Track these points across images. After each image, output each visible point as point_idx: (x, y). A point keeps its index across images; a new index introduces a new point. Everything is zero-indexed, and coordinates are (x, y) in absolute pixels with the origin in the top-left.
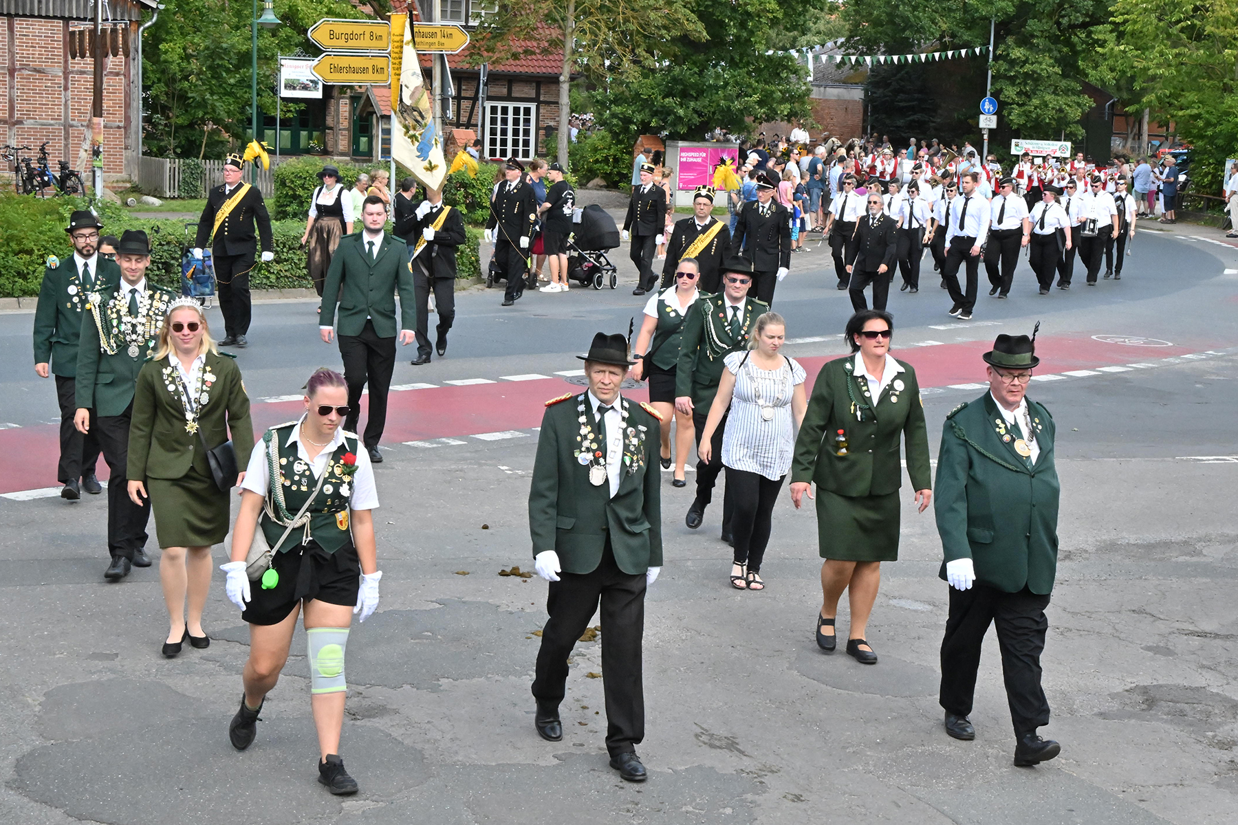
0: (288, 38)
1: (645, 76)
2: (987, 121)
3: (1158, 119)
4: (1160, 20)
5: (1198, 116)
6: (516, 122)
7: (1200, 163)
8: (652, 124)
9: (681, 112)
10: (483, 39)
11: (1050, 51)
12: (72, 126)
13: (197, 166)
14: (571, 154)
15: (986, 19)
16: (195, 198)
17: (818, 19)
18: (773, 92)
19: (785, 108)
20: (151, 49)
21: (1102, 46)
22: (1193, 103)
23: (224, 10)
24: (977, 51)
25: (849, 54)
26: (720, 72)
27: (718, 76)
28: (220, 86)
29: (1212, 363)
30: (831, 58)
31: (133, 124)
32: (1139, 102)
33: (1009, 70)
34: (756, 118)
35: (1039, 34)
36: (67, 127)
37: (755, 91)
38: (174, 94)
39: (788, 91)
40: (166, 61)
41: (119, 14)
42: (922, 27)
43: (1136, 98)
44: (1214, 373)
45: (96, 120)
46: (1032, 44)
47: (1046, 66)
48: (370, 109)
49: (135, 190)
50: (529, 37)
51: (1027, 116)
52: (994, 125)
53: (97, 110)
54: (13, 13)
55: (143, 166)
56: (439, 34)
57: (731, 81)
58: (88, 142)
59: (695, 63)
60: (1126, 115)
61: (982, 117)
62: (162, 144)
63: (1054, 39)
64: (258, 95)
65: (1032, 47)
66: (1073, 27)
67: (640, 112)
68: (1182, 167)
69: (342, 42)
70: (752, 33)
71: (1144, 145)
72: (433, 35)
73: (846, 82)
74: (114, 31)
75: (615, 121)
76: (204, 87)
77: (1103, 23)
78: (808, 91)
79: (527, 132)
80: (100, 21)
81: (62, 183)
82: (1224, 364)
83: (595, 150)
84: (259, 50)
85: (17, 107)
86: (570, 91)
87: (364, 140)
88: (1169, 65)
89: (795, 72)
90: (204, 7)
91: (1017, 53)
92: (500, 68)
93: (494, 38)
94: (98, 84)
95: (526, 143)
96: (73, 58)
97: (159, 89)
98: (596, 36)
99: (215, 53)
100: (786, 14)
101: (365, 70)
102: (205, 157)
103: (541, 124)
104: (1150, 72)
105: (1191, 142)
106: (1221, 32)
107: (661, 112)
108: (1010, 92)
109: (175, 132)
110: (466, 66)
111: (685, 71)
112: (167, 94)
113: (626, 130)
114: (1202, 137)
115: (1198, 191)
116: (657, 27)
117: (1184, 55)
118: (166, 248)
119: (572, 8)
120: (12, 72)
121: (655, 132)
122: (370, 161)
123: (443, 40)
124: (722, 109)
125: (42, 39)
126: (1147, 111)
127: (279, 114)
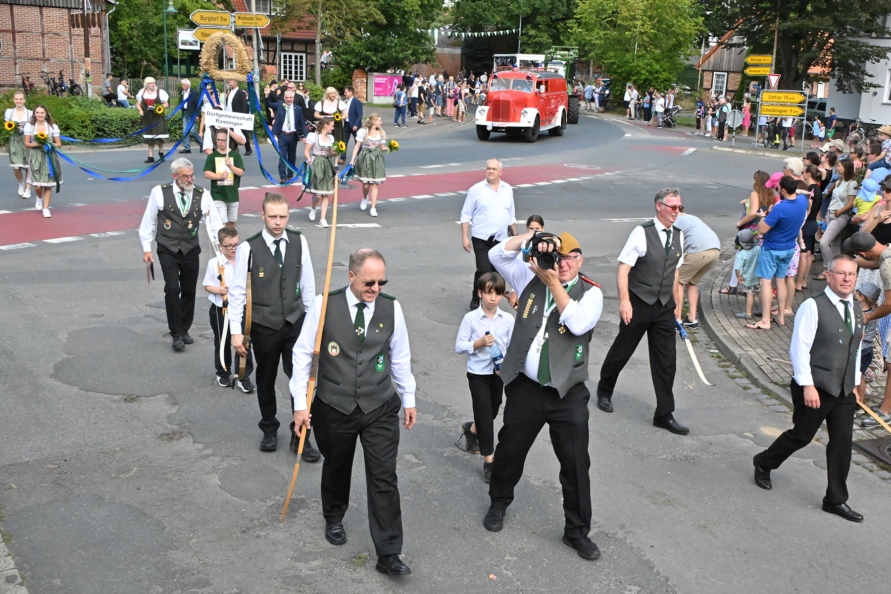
0: (182, 20)
1: (357, 41)
3: (597, 65)
4: (598, 18)
5: (614, 63)
6: (296, 63)
7: (615, 85)
8: (361, 64)
9: (374, 59)
10: (278, 22)
11: (547, 31)
12: (75, 62)
13: (139, 82)
14: (322, 79)
15: (518, 16)
17: (438, 14)
18: (418, 50)
19: (424, 57)
20: (113, 25)
21: (571, 29)
22: (612, 57)
23: (149, 5)
24: (514, 31)
25: (454, 32)
26: (393, 39)
27: (392, 42)
28: (149, 43)
29: (618, 177)
30: (446, 33)
31: (106, 61)
32: (587, 56)
33: (528, 41)
34: (410, 62)
35: (542, 23)
36: (73, 62)
37: (409, 49)
38: (125, 46)
39: (425, 49)
40: (121, 30)
41: (96, 6)
42: (488, 19)
43: (586, 54)
44: (617, 181)
45: (86, 59)
46: (539, 28)
47: (545, 38)
50: (300, 21)
53: (87, 54)
54: (42, 5)
56: (255, 18)
57: (398, 44)
58: (84, 70)
59: (380, 35)
62: (121, 71)
63: (549, 26)
64: (168, 47)
66: (558, 20)
67: (355, 58)
68: (607, 87)
69: (207, 22)
70: (407, 21)
71: (591, 76)
72: (252, 19)
73: (453, 45)
74: (93, 15)
75: (343, 63)
76: (141, 44)
77: (572, 19)
78: (435, 49)
79: (301, 68)
80: (86, 9)
81: (71, 90)
82: (623, 177)
83: (335, 76)
84: (167, 25)
85: (47, 52)
88: (601, 39)
89: (428, 40)
90: (139, 3)
91: (532, 32)
92: (287, 36)
93: (283, 21)
94: (87, 41)
95: (301, 73)
96: (74, 28)
97: (118, 44)
98: (332, 21)
99: (145, 26)
100: (423, 12)
103: (308, 64)
104: (593, 42)
105: (611, 75)
106: (625, 23)
107: (365, 59)
109: (128, 65)
110: (269, 34)
111: (376, 39)
112: (122, 46)
113: (348, 67)
114: (615, 73)
115: (614, 98)
116: (362, 17)
117: (608, 34)
118: (124, 122)
119: (320, 7)
120: (43, 34)
121: (362, 68)
123: (257, 21)
124: (394, 58)
125: (56, 18)
126: (592, 60)
127: (179, 57)
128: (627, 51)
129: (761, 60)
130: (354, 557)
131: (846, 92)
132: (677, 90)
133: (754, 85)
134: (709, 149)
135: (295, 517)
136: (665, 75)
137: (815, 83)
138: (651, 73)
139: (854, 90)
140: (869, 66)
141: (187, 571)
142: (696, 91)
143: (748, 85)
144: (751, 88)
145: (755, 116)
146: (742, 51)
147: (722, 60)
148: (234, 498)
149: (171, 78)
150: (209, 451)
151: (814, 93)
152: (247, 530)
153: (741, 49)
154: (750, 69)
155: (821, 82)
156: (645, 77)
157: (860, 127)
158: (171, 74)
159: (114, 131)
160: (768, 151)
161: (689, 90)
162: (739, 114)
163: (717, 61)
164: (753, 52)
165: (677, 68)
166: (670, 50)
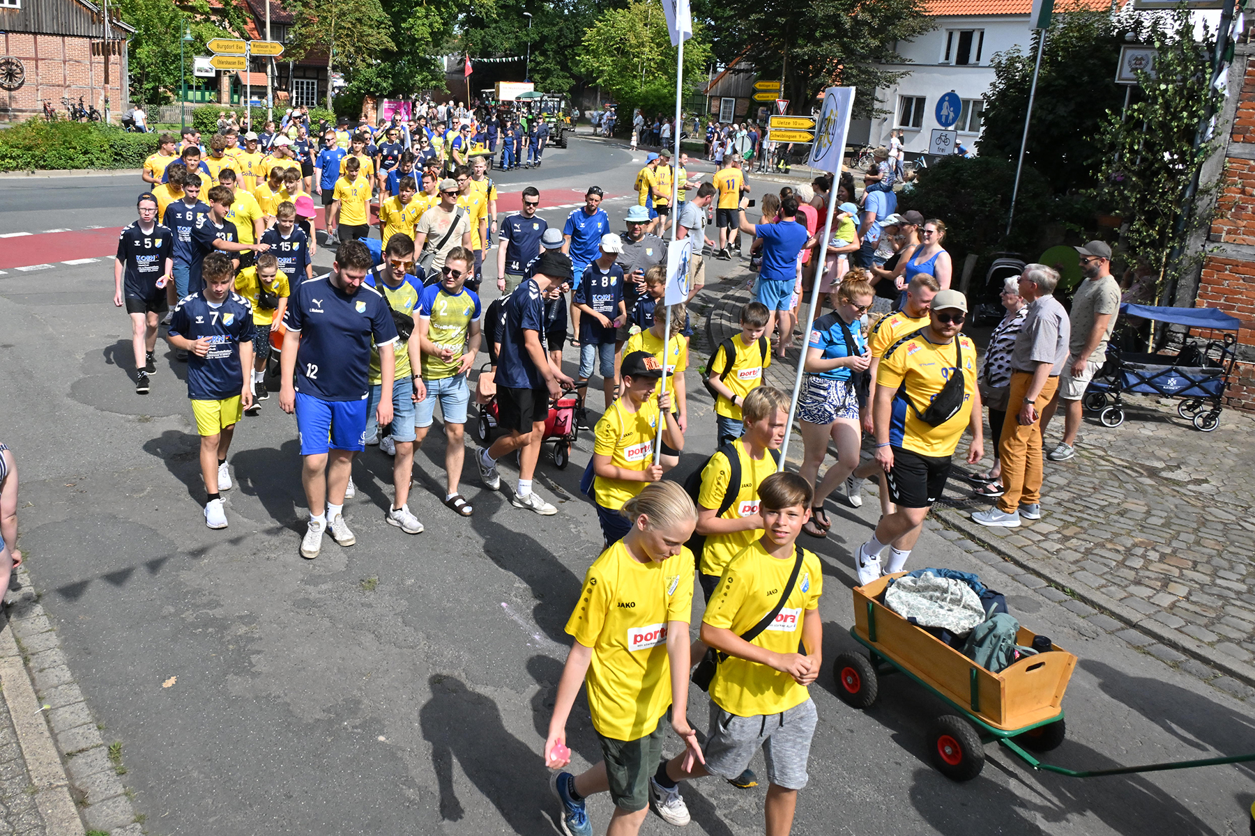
0: (199, 48)
1: (368, 68)
4: (605, 44)
5: (621, 89)
6: (308, 88)
7: (624, 111)
8: (372, 91)
10: (290, 49)
11: (555, 58)
12: (94, 89)
13: (157, 110)
14: (334, 104)
15: (526, 43)
16: (155, 123)
17: (447, 40)
20: (132, 52)
21: (579, 56)
23: (166, 33)
24: (522, 57)
28: (166, 70)
31: (125, 88)
35: (550, 50)
36: (92, 89)
38: (143, 73)
39: (434, 75)
40: (140, 58)
41: (115, 34)
42: (496, 46)
45: (106, 85)
46: (547, 54)
47: (553, 65)
48: (238, 82)
53: (107, 81)
54: (64, 34)
56: (269, 46)
58: (103, 96)
59: (391, 62)
62: (139, 97)
63: (556, 52)
65: (547, 57)
66: (566, 47)
67: (365, 84)
69: (223, 50)
70: (417, 48)
71: (599, 101)
72: (267, 47)
74: (114, 43)
75: (354, 88)
76: (158, 71)
77: (580, 46)
78: (445, 76)
79: (313, 94)
80: (106, 38)
81: (90, 115)
84: (184, 53)
85: (68, 79)
87: (236, 97)
89: (437, 66)
90: (157, 32)
91: (540, 59)
92: (300, 63)
94: (107, 68)
95: (313, 99)
96: (94, 55)
97: (136, 71)
99: (163, 54)
100: (433, 39)
101: (234, 63)
104: (600, 69)
105: (619, 101)
106: (633, 50)
107: (375, 85)
109: (145, 92)
111: (386, 65)
112: (140, 73)
113: (359, 93)
116: (373, 44)
117: (615, 61)
119: (333, 35)
120: (65, 62)
121: (373, 94)
122: (239, 107)
123: (271, 50)
125: (79, 46)
126: (599, 86)
127: (194, 84)
129: (770, 86)
133: (762, 110)
138: (658, 98)
140: (879, 93)
142: (704, 116)
146: (750, 77)
147: (730, 85)
149: (186, 104)
153: (748, 75)
154: (758, 94)
161: (697, 116)
163: (725, 86)
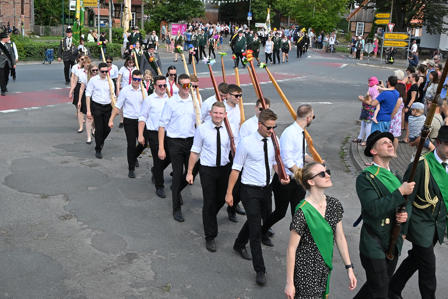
2: (249, 18)
3: (292, 18)
8: (165, 18)
9: (173, 15)
12: (16, 17)
13: (49, 28)
14: (144, 26)
16: (48, 36)
18: (195, 10)
19: (199, 14)
22: (301, 14)
25: (215, 1)
27: (182, 6)
29: (304, 79)
30: (210, 2)
32: (288, 14)
33: (255, 5)
34: (191, 17)
36: (15, 17)
37: (191, 10)
38: (42, 9)
39: (199, 10)
43: (287, 12)
44: (304, 82)
45: (22, 15)
48: (93, 14)
49: (33, 34)
51: (259, 17)
52: (251, 19)
53: (22, 13)
55: (34, 27)
57: (185, 7)
58: (20, 21)
59: (176, 3)
60: (284, 17)
61: (248, 17)
62: (39, 22)
64: (64, 9)
71: (289, 24)
73: (214, 8)
75: (155, 17)
79: (133, 20)
81: (14, 32)
82: (307, 80)
83: (151, 24)
86: (144, 9)
87: (91, 21)
88: (295, 4)
89: (201, 5)
94: (23, 6)
101: (91, 3)
102: (50, 26)
103: (137, 18)
104: (290, 6)
105: (300, 24)
107: (167, 15)
108: (255, 11)
109: (43, 19)
110: (117, 3)
111: (173, 4)
112: (40, 9)
113: (158, 20)
114: (303, 23)
118: (41, 49)
121: (166, 20)
122: (93, 27)
124: (183, 15)
126: (289, 16)
127: (69, 14)
128: (309, 11)
129: (384, 16)
130: (163, 286)
131: (432, 33)
132: (336, 32)
133: (380, 29)
134: (354, 65)
135: (131, 263)
136: (329, 24)
137: (414, 29)
138: (322, 23)
139: (437, 32)
140: (445, 18)
141: (75, 291)
142: (347, 32)
143: (377, 29)
144: (378, 31)
145: (380, 46)
146: (373, 11)
147: (362, 15)
148: (99, 252)
149: (65, 26)
150: (86, 226)
151: (413, 34)
152: (106, 270)
154: (378, 21)
155: (418, 28)
156: (319, 25)
157: (440, 53)
158: (65, 24)
159: (36, 54)
160: (387, 66)
161: (343, 32)
162: (372, 45)
163: (359, 16)
164: (379, 11)
165: (336, 20)
166: (333, 11)
